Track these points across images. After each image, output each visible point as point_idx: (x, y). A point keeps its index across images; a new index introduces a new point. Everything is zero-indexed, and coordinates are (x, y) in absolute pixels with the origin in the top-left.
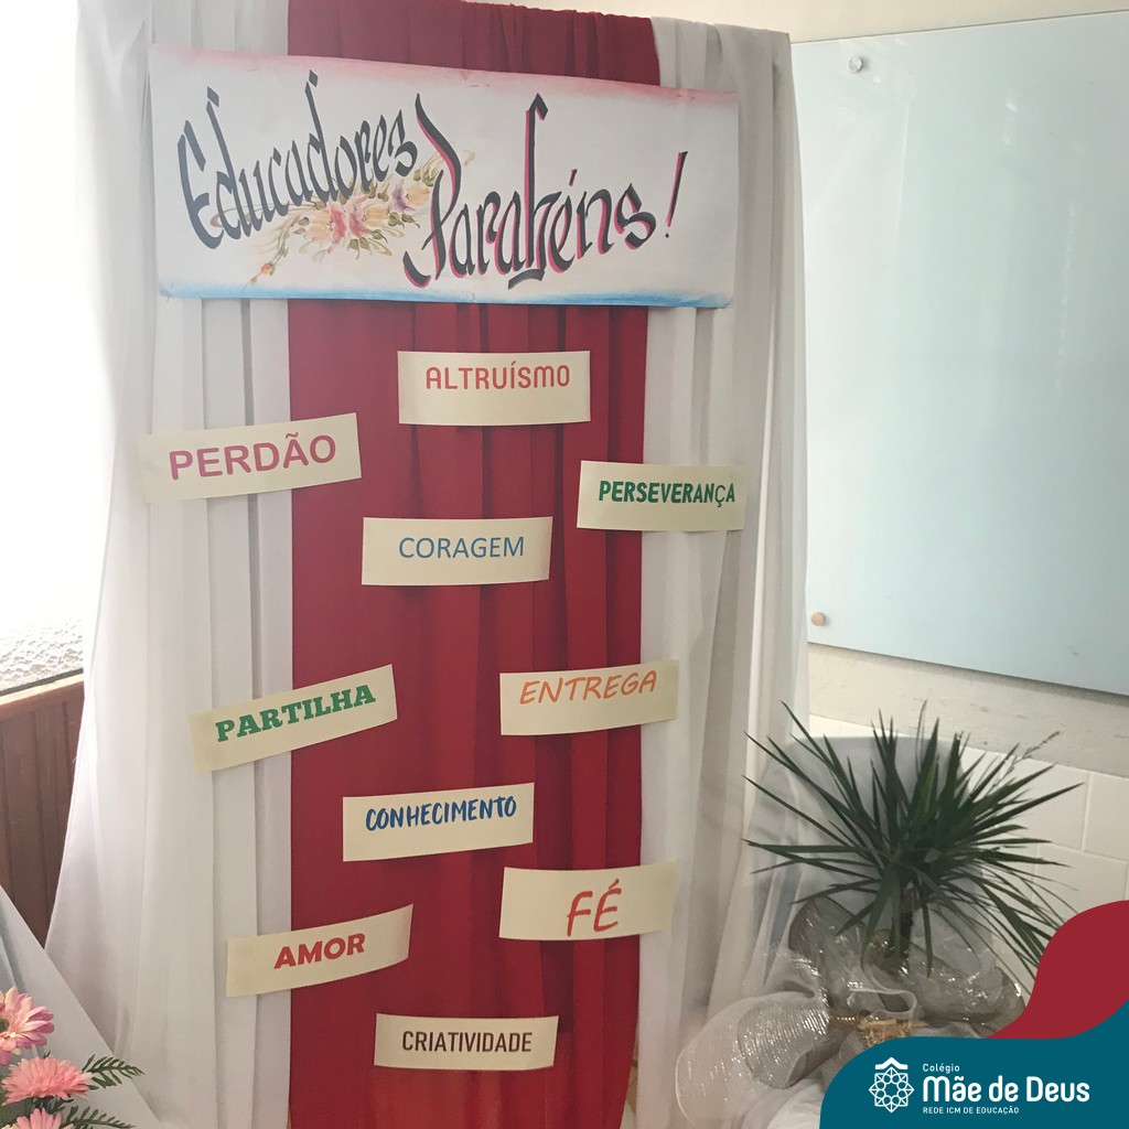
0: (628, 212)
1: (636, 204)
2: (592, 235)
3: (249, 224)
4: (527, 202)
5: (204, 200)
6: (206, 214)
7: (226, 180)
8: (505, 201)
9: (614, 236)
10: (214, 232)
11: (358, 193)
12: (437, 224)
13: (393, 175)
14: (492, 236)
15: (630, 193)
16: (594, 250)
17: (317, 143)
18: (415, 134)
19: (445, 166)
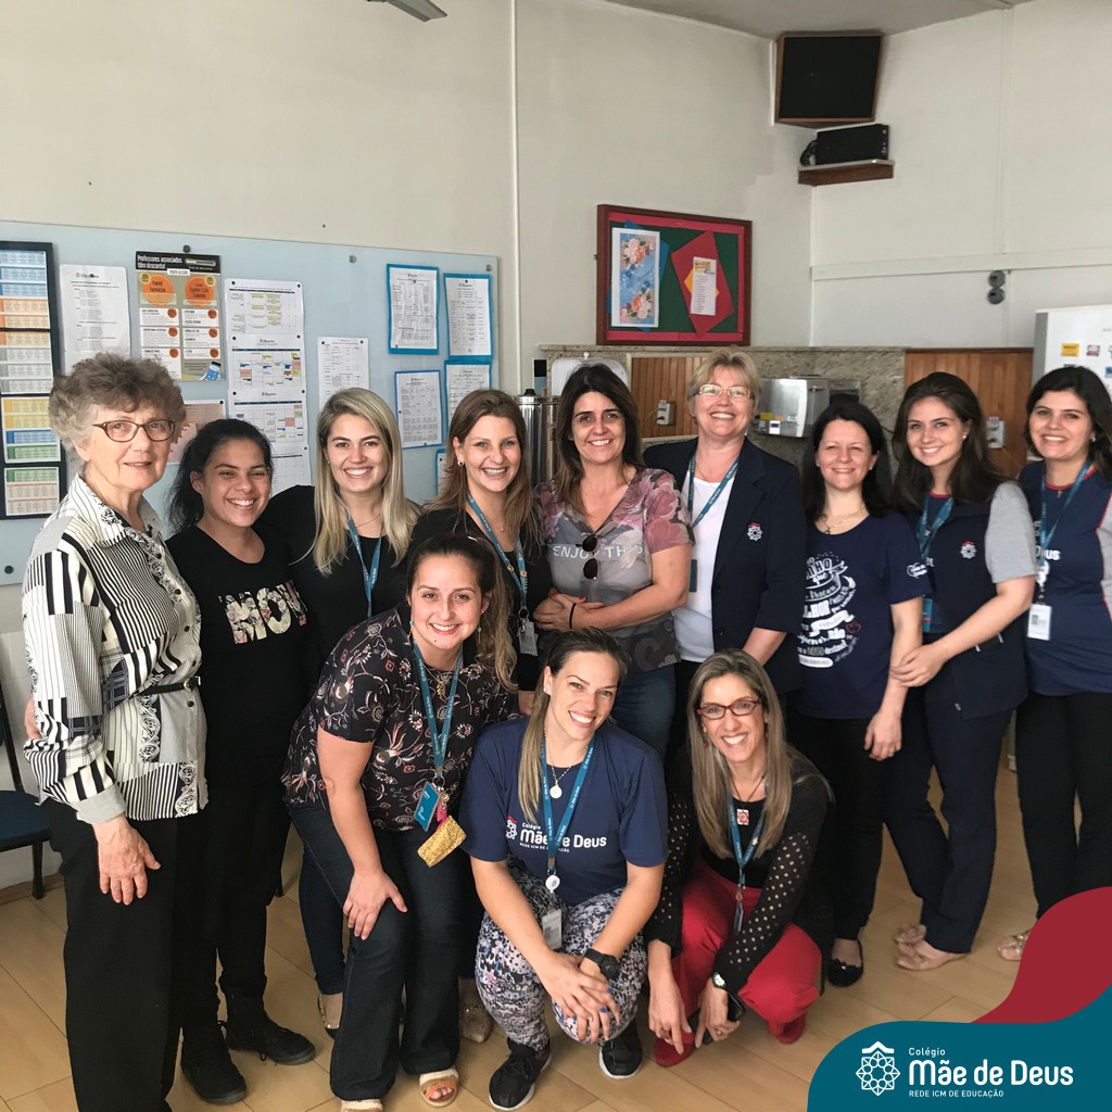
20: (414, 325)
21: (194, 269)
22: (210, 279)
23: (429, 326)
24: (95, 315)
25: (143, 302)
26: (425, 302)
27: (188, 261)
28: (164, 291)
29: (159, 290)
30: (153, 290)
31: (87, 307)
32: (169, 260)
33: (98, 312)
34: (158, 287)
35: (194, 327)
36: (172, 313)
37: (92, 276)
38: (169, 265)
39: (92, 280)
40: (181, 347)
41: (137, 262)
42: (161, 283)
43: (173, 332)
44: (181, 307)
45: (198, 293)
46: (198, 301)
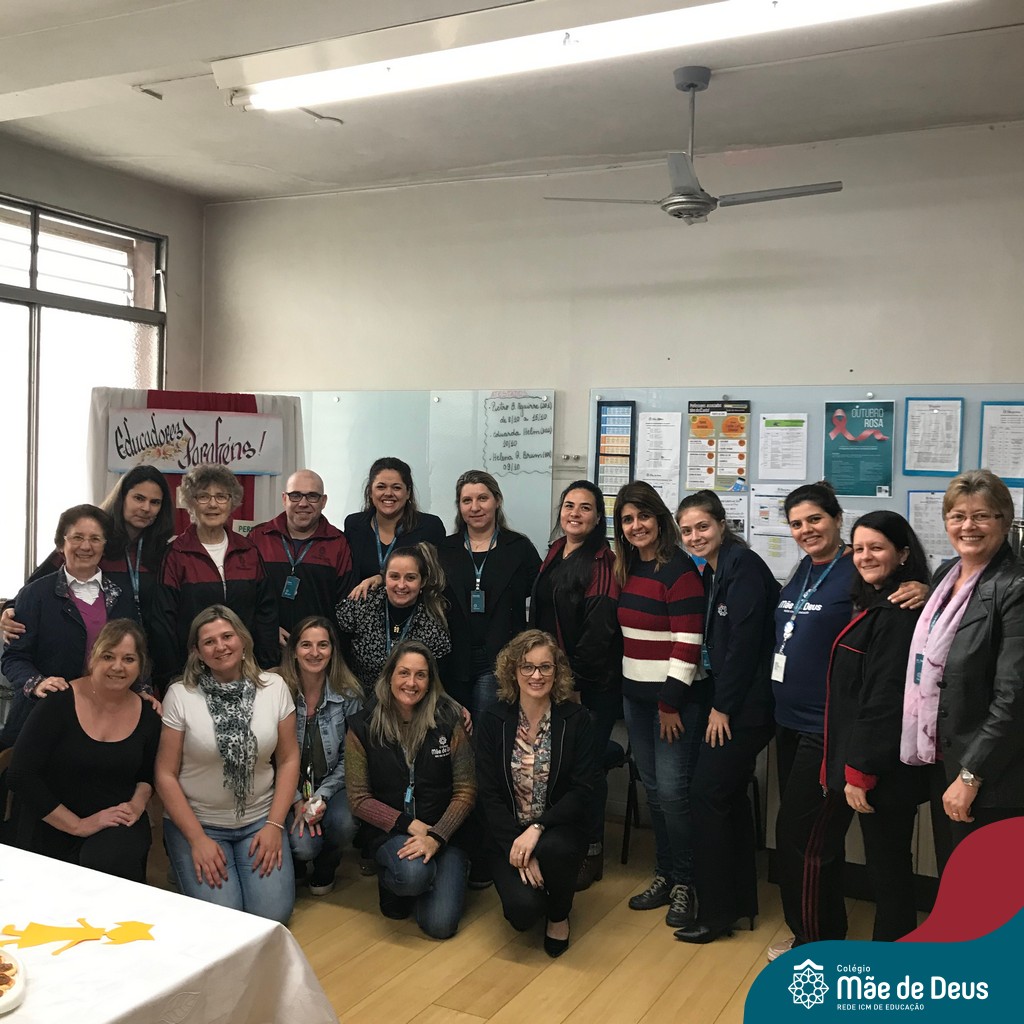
0: (247, 448)
1: (249, 446)
2: (236, 455)
3: (134, 452)
4: (216, 446)
5: (122, 446)
6: (122, 450)
7: (128, 441)
8: (209, 445)
9: (242, 455)
10: (124, 455)
11: (165, 444)
12: (188, 452)
13: (176, 440)
14: (205, 455)
15: (248, 443)
16: (236, 459)
17: (154, 431)
18: (182, 428)
19: (191, 436)
20: (932, 450)
21: (730, 411)
22: (742, 418)
23: (951, 451)
24: (658, 445)
25: (691, 435)
26: (947, 429)
27: (726, 406)
28: (706, 427)
29: (703, 427)
30: (699, 427)
31: (654, 440)
32: (712, 406)
33: (661, 443)
34: (703, 425)
35: (728, 452)
36: (711, 443)
37: (659, 419)
38: (712, 409)
39: (660, 421)
40: (716, 467)
41: (689, 408)
42: (704, 422)
43: (710, 456)
44: (718, 438)
45: (732, 428)
46: (732, 434)
